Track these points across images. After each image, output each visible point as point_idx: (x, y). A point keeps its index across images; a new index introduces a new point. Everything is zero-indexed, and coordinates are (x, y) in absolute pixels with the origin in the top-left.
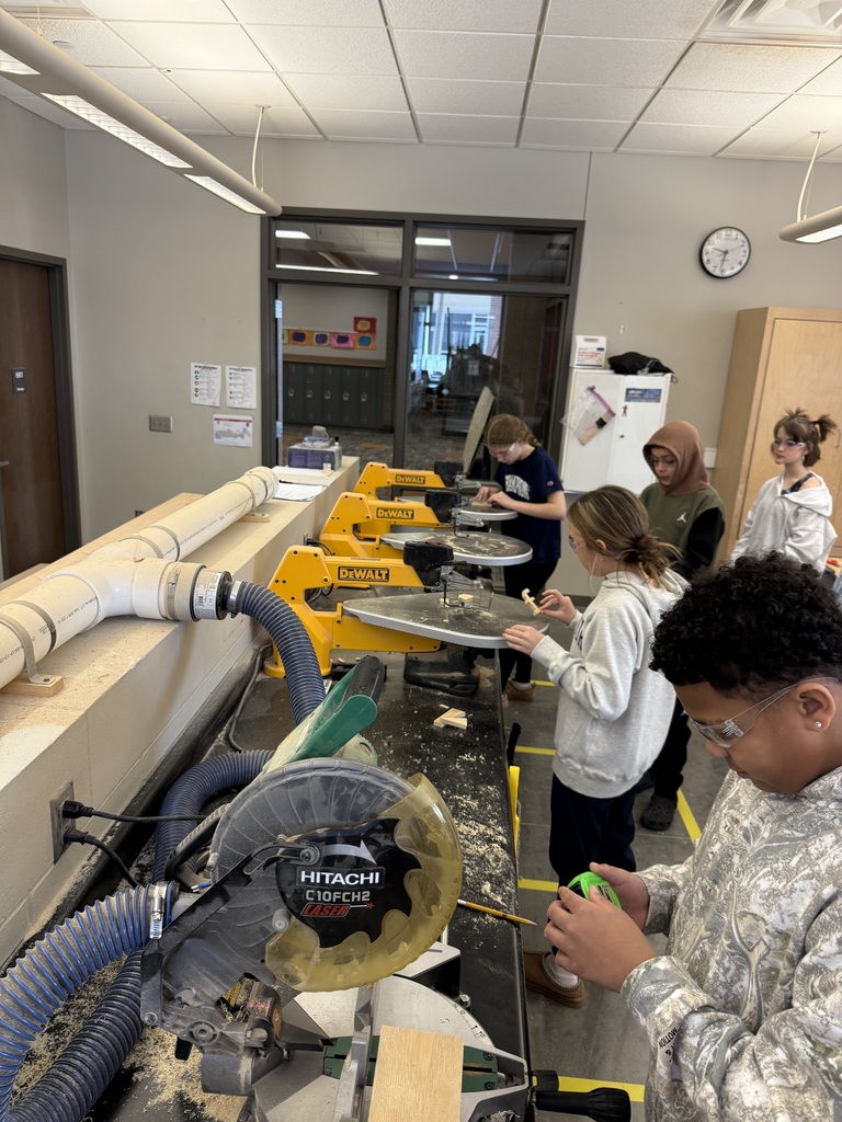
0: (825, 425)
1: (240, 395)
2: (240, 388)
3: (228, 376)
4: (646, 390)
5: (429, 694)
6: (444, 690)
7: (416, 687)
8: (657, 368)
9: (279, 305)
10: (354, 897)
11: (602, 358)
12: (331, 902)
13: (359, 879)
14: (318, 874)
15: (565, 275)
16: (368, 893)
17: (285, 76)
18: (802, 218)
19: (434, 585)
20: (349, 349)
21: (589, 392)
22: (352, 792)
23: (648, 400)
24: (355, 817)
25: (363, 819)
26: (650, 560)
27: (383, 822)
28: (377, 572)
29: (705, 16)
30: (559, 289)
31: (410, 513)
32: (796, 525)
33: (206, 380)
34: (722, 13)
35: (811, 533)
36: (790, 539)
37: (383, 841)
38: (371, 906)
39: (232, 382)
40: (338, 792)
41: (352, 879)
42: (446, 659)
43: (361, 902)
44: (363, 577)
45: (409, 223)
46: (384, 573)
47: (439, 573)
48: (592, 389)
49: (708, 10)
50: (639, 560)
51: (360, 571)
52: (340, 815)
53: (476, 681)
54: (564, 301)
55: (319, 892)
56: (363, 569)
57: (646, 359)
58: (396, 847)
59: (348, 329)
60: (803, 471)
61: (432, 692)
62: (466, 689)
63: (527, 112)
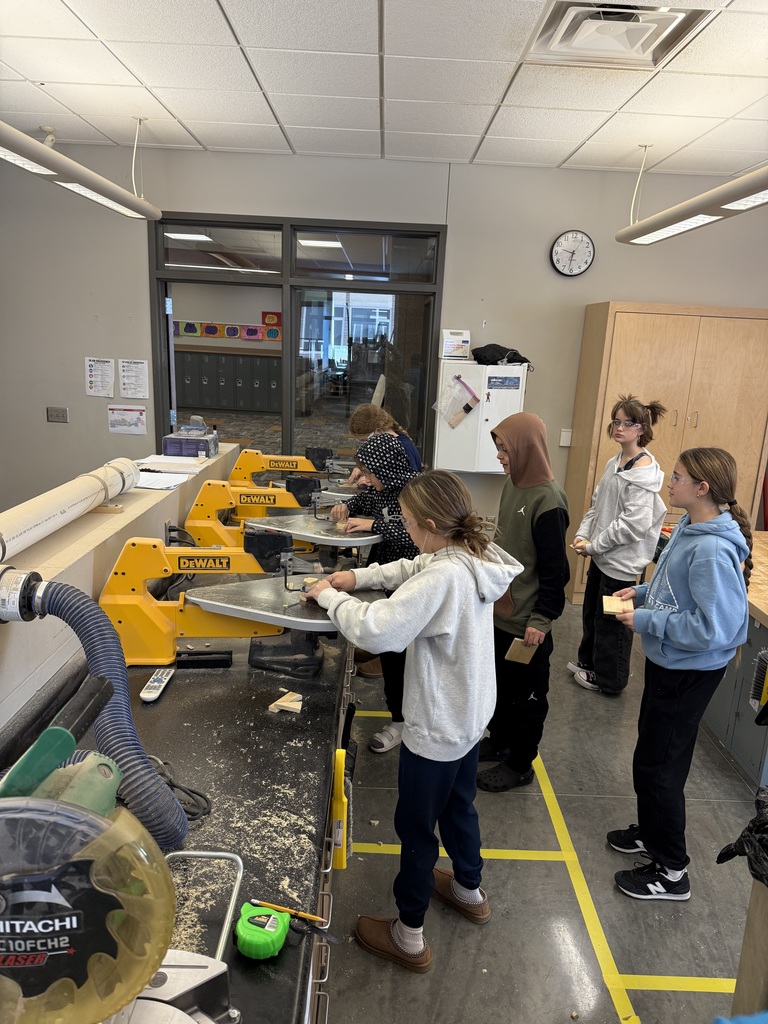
0: (655, 410)
1: (133, 386)
2: (133, 380)
3: (120, 369)
4: (506, 378)
5: (271, 678)
6: (286, 673)
7: (260, 671)
8: (515, 358)
9: (169, 302)
10: (50, 944)
11: (467, 350)
12: (25, 951)
13: (53, 925)
14: (7, 923)
15: (431, 274)
16: (67, 939)
17: (154, 91)
18: (634, 222)
19: (275, 572)
20: (258, 340)
21: (456, 381)
22: (41, 834)
23: (509, 387)
24: (48, 859)
25: (56, 861)
26: (474, 538)
27: (75, 864)
28: (217, 561)
29: (527, 40)
30: (427, 288)
31: (272, 498)
32: (628, 500)
33: (100, 373)
34: (541, 39)
35: (640, 508)
36: (623, 513)
37: (77, 883)
38: (72, 951)
39: (125, 374)
40: (25, 835)
41: (45, 926)
42: (289, 642)
43: (60, 949)
44: (204, 566)
45: (287, 228)
46: (225, 561)
47: (279, 559)
48: (458, 378)
49: (528, 35)
50: (465, 538)
51: (201, 561)
52: (31, 859)
53: (321, 662)
54: (432, 298)
55: (11, 942)
56: (203, 558)
57: (505, 350)
58: (93, 889)
59: (257, 323)
60: (637, 450)
61: (275, 675)
62: (307, 671)
63: (385, 125)
